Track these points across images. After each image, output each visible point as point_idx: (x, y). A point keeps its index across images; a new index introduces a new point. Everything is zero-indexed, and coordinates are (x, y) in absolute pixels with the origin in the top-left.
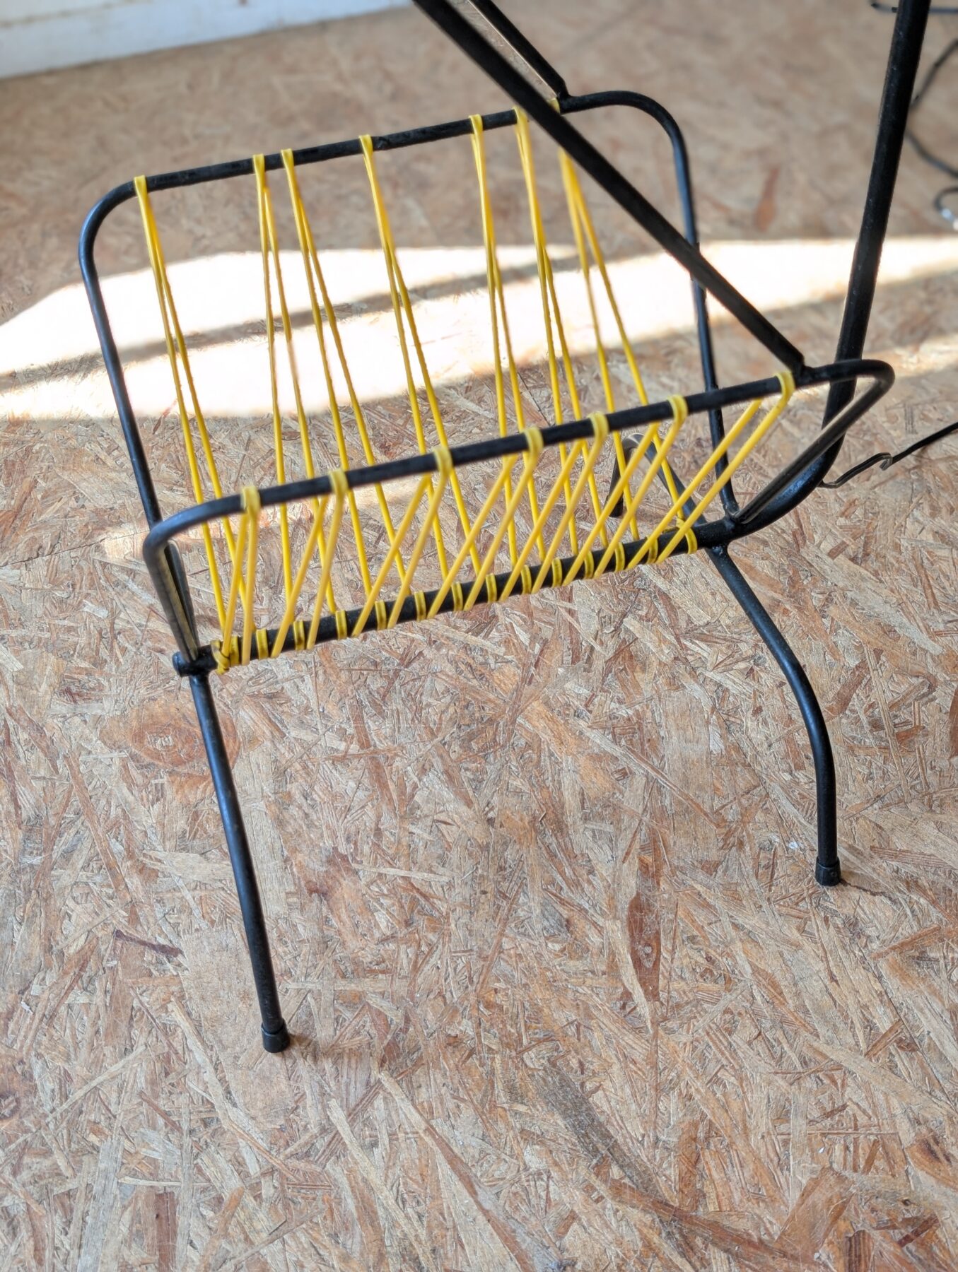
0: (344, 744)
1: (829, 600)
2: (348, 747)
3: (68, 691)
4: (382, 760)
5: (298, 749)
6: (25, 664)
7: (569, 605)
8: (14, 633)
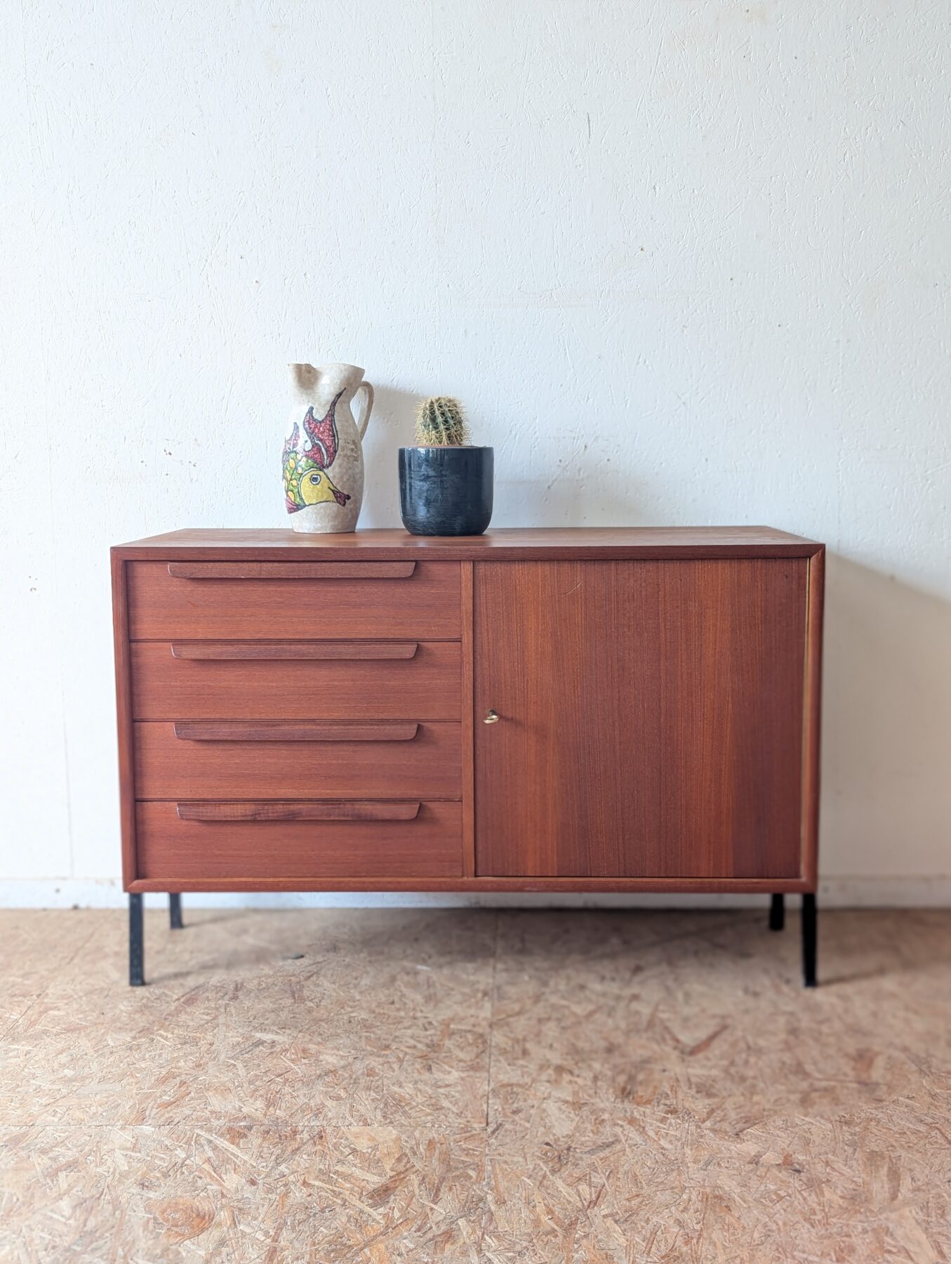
0: (264, 1238)
1: (586, 1236)
2: (265, 1240)
3: (143, 1184)
4: (278, 1249)
5: (240, 1235)
6: (129, 1168)
7: (434, 1206)
8: (133, 1154)
